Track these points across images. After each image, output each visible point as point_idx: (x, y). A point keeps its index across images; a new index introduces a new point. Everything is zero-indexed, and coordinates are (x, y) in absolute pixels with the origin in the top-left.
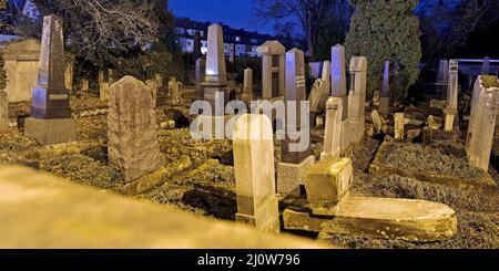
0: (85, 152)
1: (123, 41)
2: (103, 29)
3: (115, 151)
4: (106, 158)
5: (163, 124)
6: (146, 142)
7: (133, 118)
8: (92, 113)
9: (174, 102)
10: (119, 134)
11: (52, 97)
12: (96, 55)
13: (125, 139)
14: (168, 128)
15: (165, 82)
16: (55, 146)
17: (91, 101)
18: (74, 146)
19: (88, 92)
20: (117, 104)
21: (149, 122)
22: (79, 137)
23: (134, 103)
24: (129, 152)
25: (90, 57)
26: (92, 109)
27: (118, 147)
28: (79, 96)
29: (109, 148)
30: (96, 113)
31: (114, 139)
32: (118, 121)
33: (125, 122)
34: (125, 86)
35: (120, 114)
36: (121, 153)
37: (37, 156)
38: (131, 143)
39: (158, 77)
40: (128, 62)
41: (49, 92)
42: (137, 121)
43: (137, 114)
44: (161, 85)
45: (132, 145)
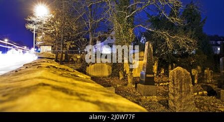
0: (159, 102)
1: (180, 50)
2: (170, 46)
3: (172, 103)
4: (168, 106)
5: (200, 93)
6: (188, 101)
7: (181, 88)
8: (165, 84)
9: (208, 81)
10: (174, 95)
11: (148, 76)
12: (168, 57)
13: (177, 98)
14: (203, 95)
15: (203, 70)
16: (148, 97)
17: (165, 79)
18: (155, 98)
19: (164, 74)
20: (173, 80)
21: (190, 90)
22: (157, 94)
23: (181, 80)
24: (178, 104)
25: (165, 58)
26: (165, 82)
27: (173, 101)
28: (160, 76)
29: (169, 101)
30: (166, 84)
31: (172, 97)
32: (174, 88)
33: (177, 89)
34: (177, 72)
35: (174, 85)
36: (174, 104)
37: (140, 100)
38: (180, 100)
39: (199, 68)
40: (183, 60)
41: (146, 73)
42: (183, 89)
43: (183, 86)
44: (200, 72)
45: (181, 101)
